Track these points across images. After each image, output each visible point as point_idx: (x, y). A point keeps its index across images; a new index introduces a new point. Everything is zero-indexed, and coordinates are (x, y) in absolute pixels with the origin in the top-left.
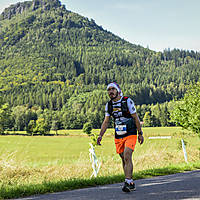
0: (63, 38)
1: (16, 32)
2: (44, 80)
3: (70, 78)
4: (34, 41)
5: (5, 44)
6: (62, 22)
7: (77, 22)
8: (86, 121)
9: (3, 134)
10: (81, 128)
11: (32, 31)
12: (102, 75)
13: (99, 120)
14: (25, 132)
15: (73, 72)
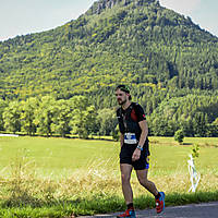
0: (156, 37)
1: (105, 29)
2: (133, 82)
3: (162, 81)
4: (124, 39)
5: (93, 41)
6: (155, 18)
7: (172, 19)
8: (178, 128)
9: (88, 139)
10: (172, 135)
11: (122, 28)
12: (198, 79)
13: (192, 127)
14: (111, 138)
15: (166, 74)
